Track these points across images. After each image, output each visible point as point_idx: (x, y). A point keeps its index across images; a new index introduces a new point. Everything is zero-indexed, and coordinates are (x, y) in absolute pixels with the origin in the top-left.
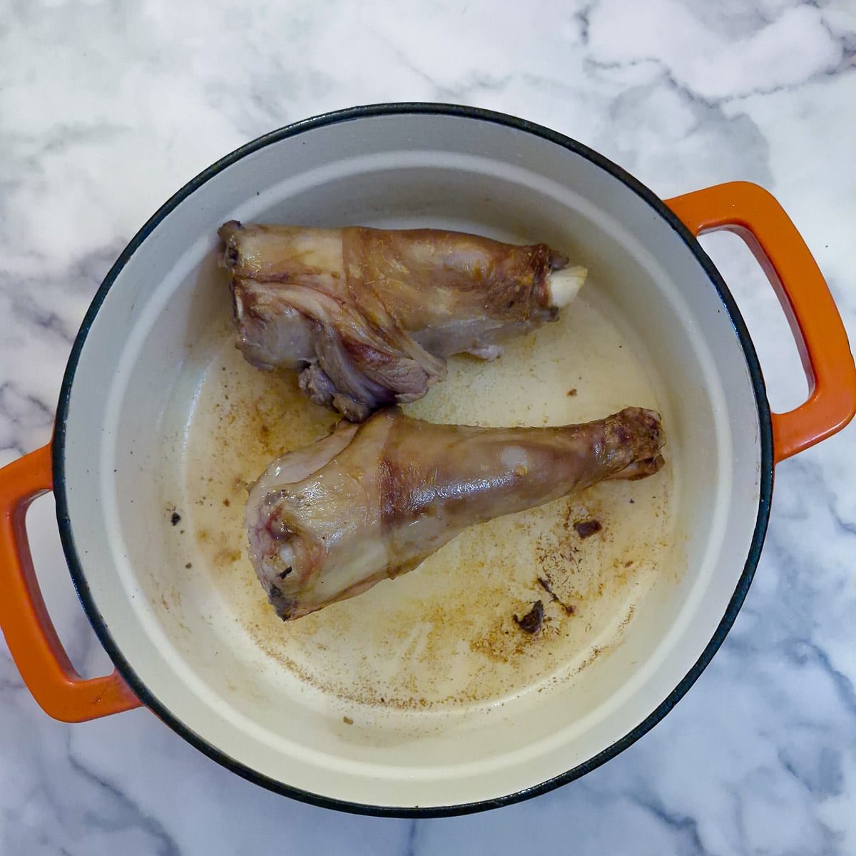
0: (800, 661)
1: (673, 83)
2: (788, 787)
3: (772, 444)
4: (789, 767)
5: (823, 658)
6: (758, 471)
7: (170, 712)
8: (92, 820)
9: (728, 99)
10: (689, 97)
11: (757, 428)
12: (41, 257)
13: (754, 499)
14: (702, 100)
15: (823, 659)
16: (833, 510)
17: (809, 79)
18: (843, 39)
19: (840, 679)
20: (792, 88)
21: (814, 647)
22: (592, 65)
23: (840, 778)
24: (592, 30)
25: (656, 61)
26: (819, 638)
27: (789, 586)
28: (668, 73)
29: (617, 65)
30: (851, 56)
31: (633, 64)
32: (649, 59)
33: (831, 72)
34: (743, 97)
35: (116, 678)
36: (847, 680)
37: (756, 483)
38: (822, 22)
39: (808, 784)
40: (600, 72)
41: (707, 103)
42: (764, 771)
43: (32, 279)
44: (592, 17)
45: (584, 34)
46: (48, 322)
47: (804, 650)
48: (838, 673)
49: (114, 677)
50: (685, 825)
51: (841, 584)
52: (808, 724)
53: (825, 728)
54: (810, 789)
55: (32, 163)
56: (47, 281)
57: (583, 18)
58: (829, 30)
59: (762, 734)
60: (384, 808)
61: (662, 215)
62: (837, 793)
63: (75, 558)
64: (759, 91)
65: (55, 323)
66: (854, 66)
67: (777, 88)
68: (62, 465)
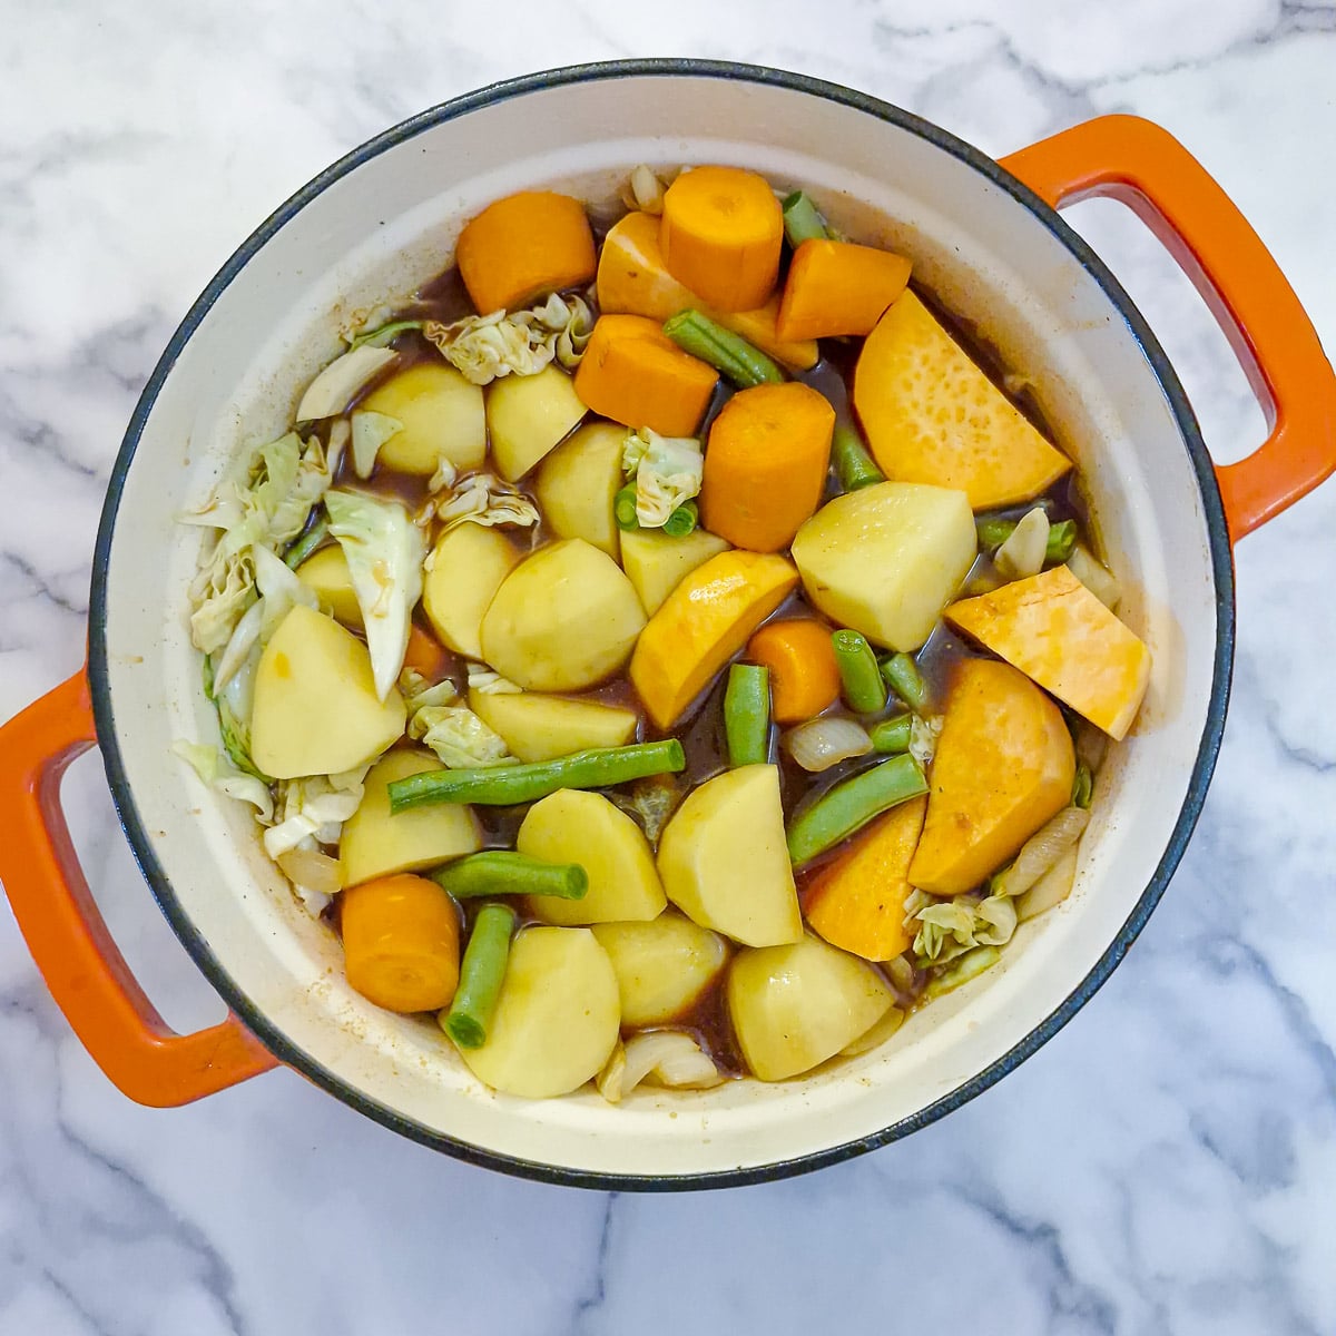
0: (1224, 969)
1: (1013, 58)
2: (1206, 1174)
4: (1207, 1141)
6: (1207, 559)
7: (325, 1068)
9: (1102, 82)
10: (1040, 79)
12: (27, 336)
13: (1206, 604)
14: (1060, 85)
15: (1259, 966)
17: (1228, 50)
19: (1289, 1000)
20: (1201, 64)
21: (1246, 947)
22: (886, 31)
23: (1291, 1159)
25: (987, 24)
26: (1252, 933)
28: (1006, 43)
29: (924, 32)
30: (1296, 13)
31: (951, 29)
32: (975, 23)
33: (1263, 39)
34: (1124, 79)
35: (232, 1024)
36: (1301, 1000)
37: (1207, 579)
39: (1238, 1168)
40: (899, 42)
41: (1068, 90)
42: (1166, 1146)
46: (37, 437)
47: (1229, 951)
48: (1284, 989)
49: (228, 1025)
50: (1040, 1235)
52: (1229, 1071)
54: (1243, 1178)
55: (16, 192)
56: (36, 373)
59: (1164, 1087)
61: (996, 181)
62: (1285, 1183)
63: (145, 842)
64: (1150, 70)
65: (48, 439)
66: (1299, 29)
67: (1178, 65)
68: (107, 697)
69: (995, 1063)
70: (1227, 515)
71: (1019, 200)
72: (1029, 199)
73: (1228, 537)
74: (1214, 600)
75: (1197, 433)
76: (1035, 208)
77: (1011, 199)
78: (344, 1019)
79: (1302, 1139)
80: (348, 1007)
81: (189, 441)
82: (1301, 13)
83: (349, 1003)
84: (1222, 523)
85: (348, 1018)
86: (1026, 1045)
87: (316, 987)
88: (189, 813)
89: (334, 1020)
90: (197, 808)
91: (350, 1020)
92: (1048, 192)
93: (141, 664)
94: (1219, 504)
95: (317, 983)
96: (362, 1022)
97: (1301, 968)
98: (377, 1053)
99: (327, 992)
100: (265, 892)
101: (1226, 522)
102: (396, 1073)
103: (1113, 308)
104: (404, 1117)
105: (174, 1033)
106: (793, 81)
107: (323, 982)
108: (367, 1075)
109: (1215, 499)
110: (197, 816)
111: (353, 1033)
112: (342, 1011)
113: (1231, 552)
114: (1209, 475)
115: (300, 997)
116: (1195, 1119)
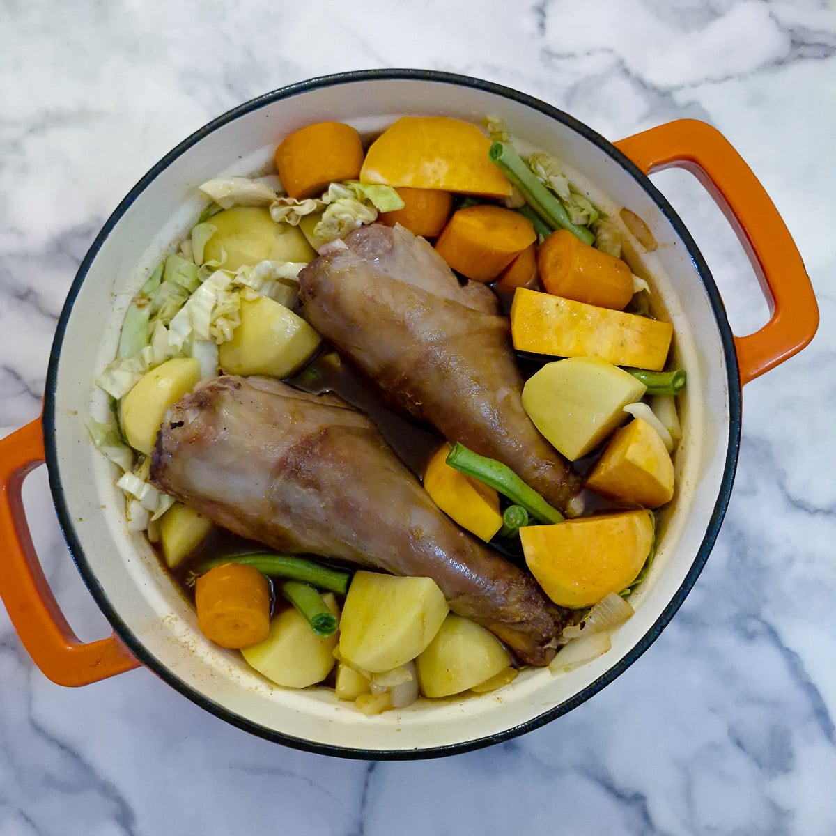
0: (751, 637)
1: (626, 72)
2: (738, 764)
3: (738, 366)
4: (739, 744)
5: (773, 634)
7: (169, 670)
8: (49, 781)
9: (680, 87)
10: (642, 85)
11: (721, 352)
12: (20, 234)
13: (724, 421)
14: (654, 88)
16: (782, 487)
17: (758, 69)
18: (791, 31)
19: (791, 656)
20: (742, 77)
21: (765, 623)
22: (549, 55)
23: (790, 755)
24: (549, 22)
25: (610, 51)
26: (768, 614)
27: (739, 561)
28: (622, 62)
29: (571, 55)
30: (799, 47)
31: (588, 54)
32: (603, 50)
33: (780, 63)
34: (694, 85)
35: (114, 639)
36: (797, 657)
38: (771, 15)
39: (757, 760)
40: (555, 61)
41: (659, 91)
42: (713, 746)
43: (10, 255)
44: (550, 10)
45: (542, 26)
46: (25, 296)
47: (754, 625)
48: (788, 649)
49: (112, 640)
50: (635, 800)
51: (790, 560)
52: (754, 699)
53: (775, 704)
54: (760, 766)
55: (15, 145)
56: (25, 257)
57: (541, 11)
58: (777, 22)
59: (712, 710)
60: (383, 751)
61: (612, 156)
62: (786, 770)
63: (70, 524)
64: (710, 80)
65: (31, 297)
66: (801, 56)
67: (728, 78)
68: (53, 435)
69: (576, 695)
70: (740, 367)
71: (625, 167)
72: (631, 167)
73: (739, 381)
74: (729, 419)
75: (724, 317)
76: (635, 174)
77: (620, 167)
78: (184, 640)
79: (798, 742)
80: (187, 632)
81: (114, 283)
82: (802, 48)
83: (187, 630)
84: (736, 373)
85: (186, 639)
86: (597, 685)
87: (168, 619)
88: (98, 508)
89: (177, 640)
90: (103, 504)
91: (187, 641)
92: (642, 164)
93: (76, 416)
94: (735, 361)
95: (169, 617)
96: (195, 642)
97: (798, 636)
98: (202, 662)
99: (175, 622)
100: (142, 558)
101: (738, 372)
102: (212, 675)
103: (677, 237)
104: (214, 703)
105: (80, 642)
106: (492, 87)
107: (173, 616)
108: (194, 676)
109: (733, 357)
110: (103, 509)
111: (188, 648)
112: (183, 634)
113: (740, 391)
114: (730, 342)
115: (157, 624)
116: (731, 730)
